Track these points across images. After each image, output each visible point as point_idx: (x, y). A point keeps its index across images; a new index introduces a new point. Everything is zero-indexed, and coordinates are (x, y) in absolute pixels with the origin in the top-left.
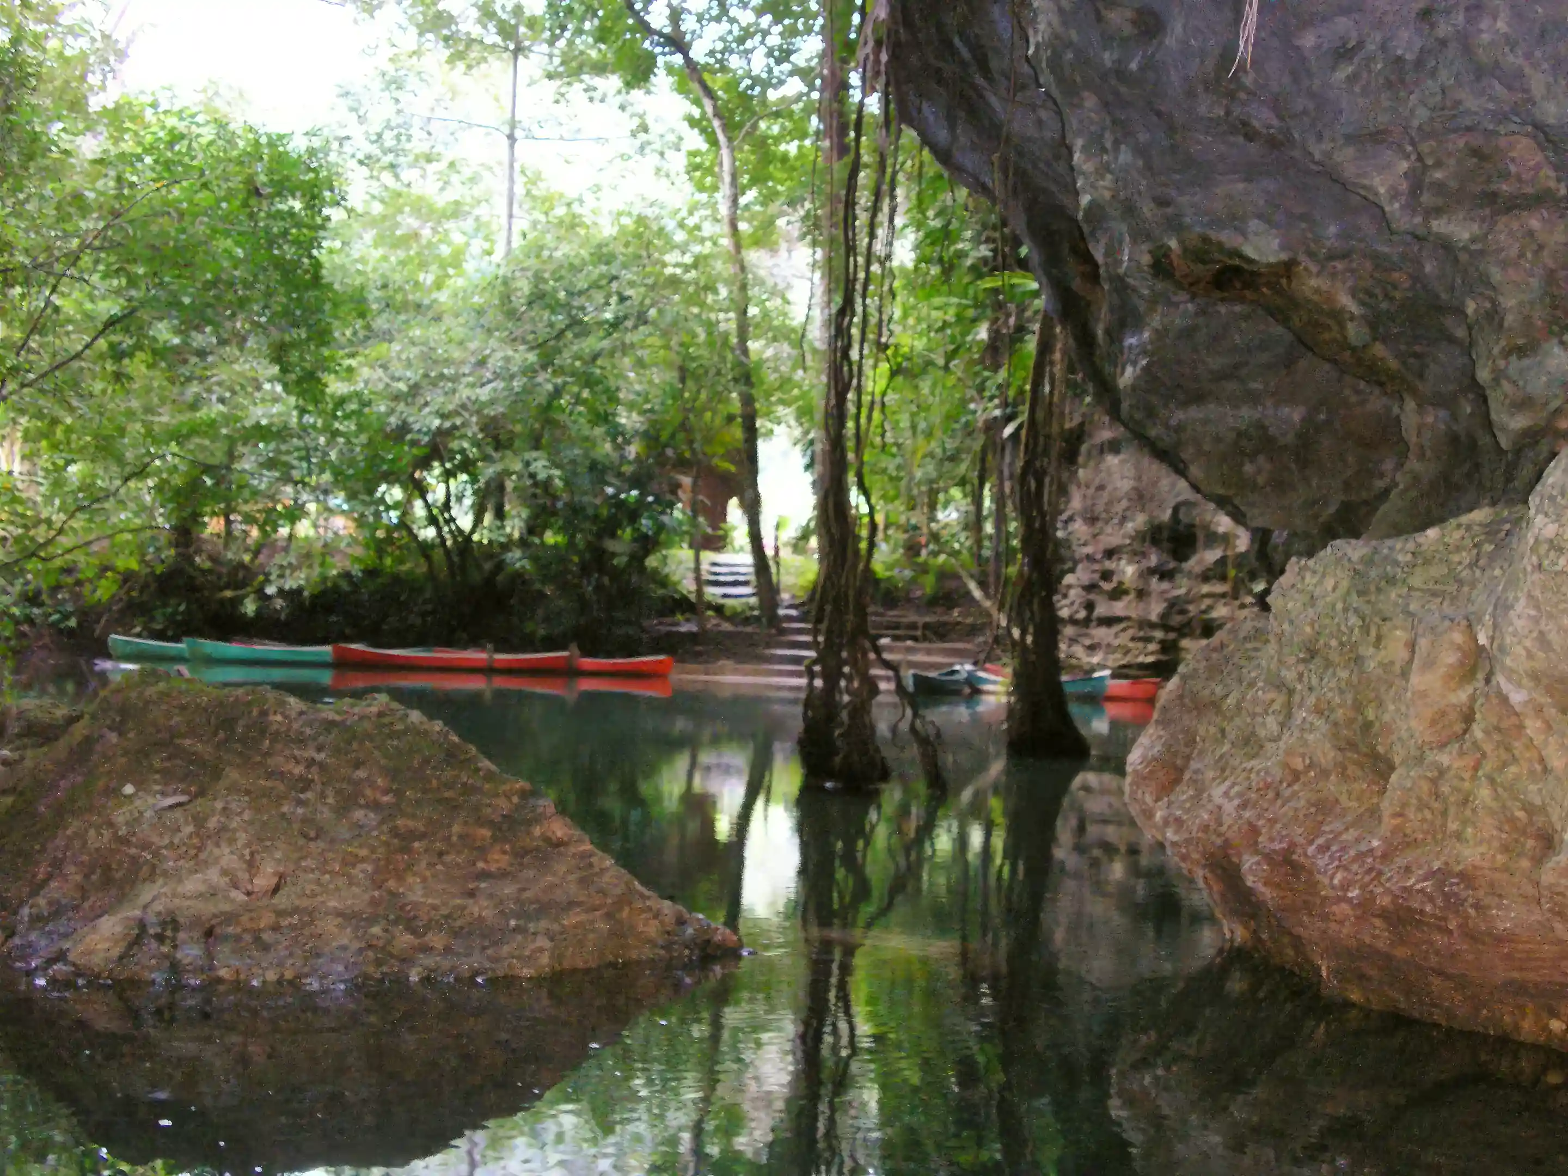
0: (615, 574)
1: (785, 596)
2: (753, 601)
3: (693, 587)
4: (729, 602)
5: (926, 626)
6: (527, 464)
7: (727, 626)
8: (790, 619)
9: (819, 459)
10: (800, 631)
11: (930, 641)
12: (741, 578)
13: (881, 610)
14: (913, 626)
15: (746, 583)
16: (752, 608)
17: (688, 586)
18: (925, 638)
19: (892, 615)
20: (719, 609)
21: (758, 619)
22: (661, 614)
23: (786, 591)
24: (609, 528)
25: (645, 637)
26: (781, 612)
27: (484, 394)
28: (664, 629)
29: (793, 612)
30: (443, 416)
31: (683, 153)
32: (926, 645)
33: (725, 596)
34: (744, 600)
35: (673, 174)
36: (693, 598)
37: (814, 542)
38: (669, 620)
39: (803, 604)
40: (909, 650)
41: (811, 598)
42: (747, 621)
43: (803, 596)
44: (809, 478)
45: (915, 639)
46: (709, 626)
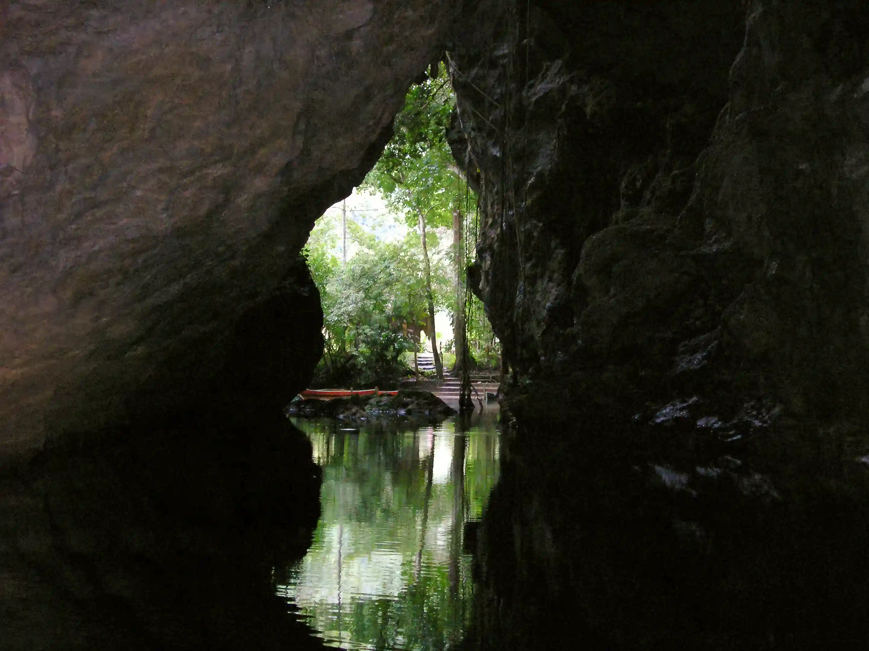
0: (388, 362)
1: (445, 368)
2: (434, 370)
3: (414, 366)
4: (426, 371)
5: (493, 377)
6: (364, 330)
7: (426, 379)
8: (447, 376)
9: (455, 322)
10: (450, 380)
11: (494, 382)
12: (429, 362)
13: (477, 372)
14: (488, 378)
15: (431, 364)
16: (434, 373)
17: (412, 366)
18: (492, 381)
19: (482, 374)
20: (422, 373)
21: (436, 377)
22: (404, 376)
23: (444, 366)
24: (385, 347)
25: (398, 383)
26: (444, 374)
27: (350, 308)
28: (405, 381)
29: (448, 374)
30: (338, 316)
31: (404, 213)
32: (493, 384)
33: (424, 369)
34: (431, 370)
35: (401, 220)
36: (414, 370)
37: (454, 349)
38: (406, 377)
39: (451, 371)
40: (487, 386)
41: (454, 368)
42: (432, 377)
43: (451, 368)
44: (452, 328)
45: (489, 382)
46: (419, 380)
